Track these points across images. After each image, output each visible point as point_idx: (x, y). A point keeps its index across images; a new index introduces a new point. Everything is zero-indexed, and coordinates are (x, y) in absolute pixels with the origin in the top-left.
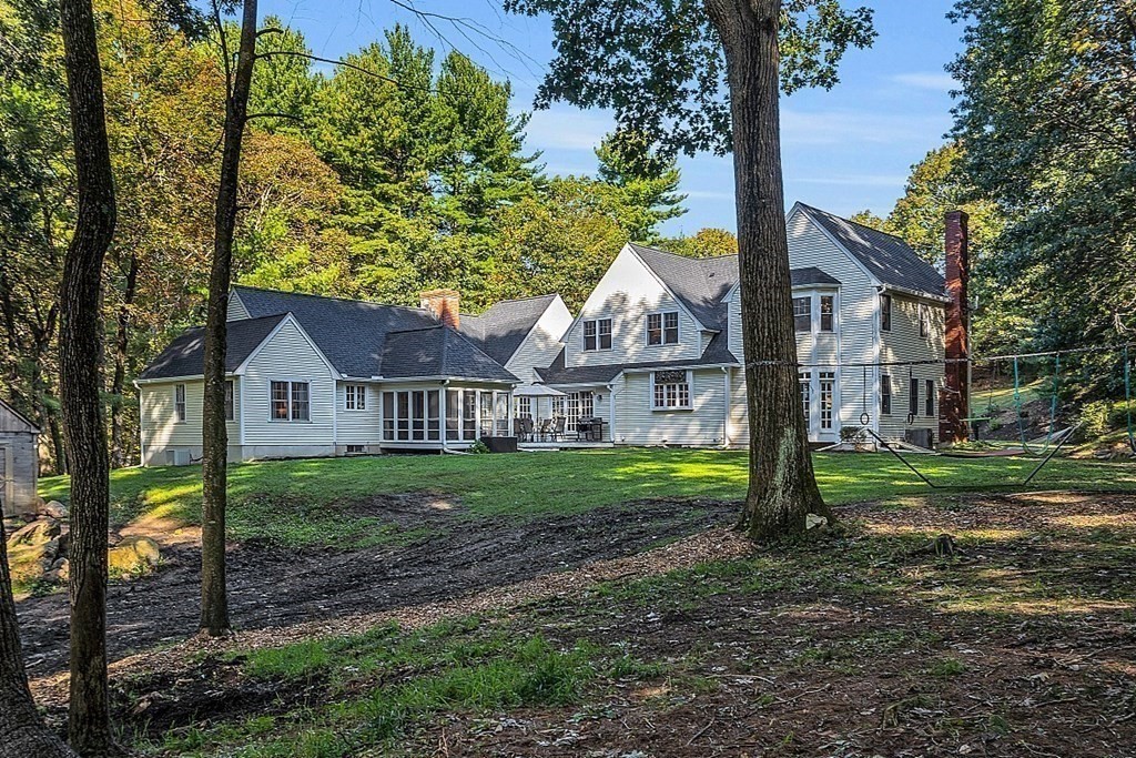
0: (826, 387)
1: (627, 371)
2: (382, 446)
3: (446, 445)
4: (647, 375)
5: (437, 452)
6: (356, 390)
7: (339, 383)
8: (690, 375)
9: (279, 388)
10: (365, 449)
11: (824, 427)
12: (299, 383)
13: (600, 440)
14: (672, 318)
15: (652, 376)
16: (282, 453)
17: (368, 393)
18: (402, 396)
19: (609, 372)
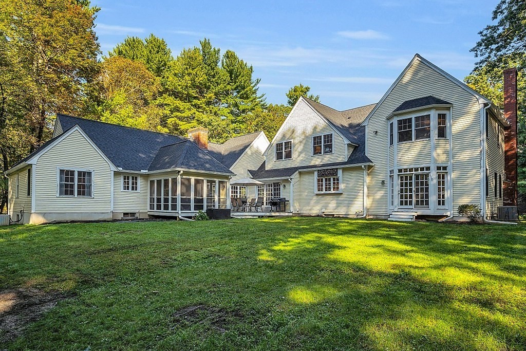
0: (441, 178)
1: (300, 170)
2: (149, 213)
3: (180, 214)
4: (313, 172)
5: (175, 218)
6: (131, 178)
7: (116, 174)
8: (340, 172)
9: (67, 175)
10: (137, 215)
11: (439, 204)
12: (84, 173)
13: (284, 211)
14: (329, 138)
15: (316, 173)
16: (69, 218)
17: (140, 181)
18: (159, 182)
19: (290, 171)
